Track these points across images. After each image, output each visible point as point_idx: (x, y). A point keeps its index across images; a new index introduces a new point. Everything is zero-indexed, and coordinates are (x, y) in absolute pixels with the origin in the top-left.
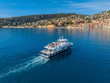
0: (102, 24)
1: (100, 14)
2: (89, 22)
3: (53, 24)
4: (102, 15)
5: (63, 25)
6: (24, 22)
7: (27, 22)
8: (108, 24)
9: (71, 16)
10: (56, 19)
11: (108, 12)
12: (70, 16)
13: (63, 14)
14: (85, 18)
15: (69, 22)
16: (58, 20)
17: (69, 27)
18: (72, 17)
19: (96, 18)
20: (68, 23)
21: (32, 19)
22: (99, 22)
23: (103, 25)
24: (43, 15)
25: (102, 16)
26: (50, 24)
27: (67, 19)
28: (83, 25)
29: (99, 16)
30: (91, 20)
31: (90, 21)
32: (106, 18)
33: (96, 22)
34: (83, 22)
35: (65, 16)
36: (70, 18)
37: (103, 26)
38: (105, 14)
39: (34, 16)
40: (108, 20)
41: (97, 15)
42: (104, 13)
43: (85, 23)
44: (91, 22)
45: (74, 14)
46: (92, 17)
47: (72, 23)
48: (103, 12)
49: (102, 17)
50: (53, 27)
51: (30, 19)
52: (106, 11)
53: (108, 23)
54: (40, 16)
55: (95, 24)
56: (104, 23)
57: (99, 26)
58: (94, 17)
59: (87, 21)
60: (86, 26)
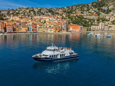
1: (16, 10)
2: (2, 19)
4: (21, 12)
25: (22, 13)
29: (17, 12)
30: (5, 16)
31: (4, 18)
49: (23, 14)
55: (18, 24)
57: (28, 28)
58: (9, 12)
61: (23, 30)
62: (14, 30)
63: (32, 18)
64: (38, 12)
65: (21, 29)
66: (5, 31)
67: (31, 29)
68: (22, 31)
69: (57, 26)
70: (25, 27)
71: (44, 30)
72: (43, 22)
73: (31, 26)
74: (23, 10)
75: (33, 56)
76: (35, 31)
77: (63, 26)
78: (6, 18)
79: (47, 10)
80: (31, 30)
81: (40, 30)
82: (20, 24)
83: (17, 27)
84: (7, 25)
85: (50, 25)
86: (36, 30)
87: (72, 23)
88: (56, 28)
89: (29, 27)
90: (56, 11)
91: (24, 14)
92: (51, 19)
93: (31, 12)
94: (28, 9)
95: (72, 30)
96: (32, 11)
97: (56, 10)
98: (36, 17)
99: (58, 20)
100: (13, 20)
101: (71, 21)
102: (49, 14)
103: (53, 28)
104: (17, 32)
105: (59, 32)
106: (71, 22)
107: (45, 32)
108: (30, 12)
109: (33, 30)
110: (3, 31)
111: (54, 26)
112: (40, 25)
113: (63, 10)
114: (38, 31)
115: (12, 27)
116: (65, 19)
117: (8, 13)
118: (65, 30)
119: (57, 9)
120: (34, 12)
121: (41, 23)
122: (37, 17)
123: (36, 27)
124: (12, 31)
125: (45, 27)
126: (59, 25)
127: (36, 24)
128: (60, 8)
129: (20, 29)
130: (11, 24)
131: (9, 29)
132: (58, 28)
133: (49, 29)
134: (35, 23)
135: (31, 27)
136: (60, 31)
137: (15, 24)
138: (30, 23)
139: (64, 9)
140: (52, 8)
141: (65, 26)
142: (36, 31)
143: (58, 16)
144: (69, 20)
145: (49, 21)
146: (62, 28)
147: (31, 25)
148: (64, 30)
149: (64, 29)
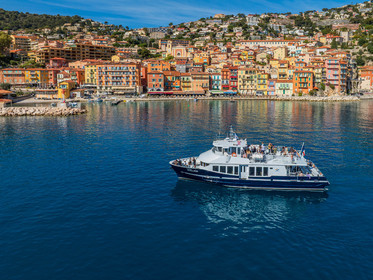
1: (192, 25)
2: (146, 55)
4: (205, 30)
11: (223, 20)
19: (180, 37)
25: (207, 34)
29: (194, 30)
30: (157, 47)
31: (153, 51)
33: (189, 55)
37: (239, 85)
38: (216, 26)
42: (207, 22)
43: (115, 58)
44: (158, 55)
46: (161, 35)
48: (203, 20)
49: (208, 37)
55: (181, 68)
57: (211, 81)
58: (171, 33)
59: (135, 49)
60: (117, 80)
61: (196, 86)
62: (168, 85)
63: (229, 50)
64: (256, 28)
65: (189, 84)
66: (145, 91)
67: (220, 82)
68: (191, 89)
69: (305, 73)
70: (202, 78)
71: (262, 88)
72: (265, 61)
73: (219, 74)
74: (211, 25)
75: (171, 163)
76: (230, 91)
77: (329, 75)
78: (158, 51)
79: (291, 18)
80: (220, 87)
81: (247, 89)
82: (187, 70)
83: (178, 78)
84: (149, 71)
85: (282, 71)
86: (235, 88)
87: (370, 63)
88: (303, 81)
89: (213, 77)
90: (324, 21)
91: (214, 36)
92: (292, 48)
93: (236, 30)
95: (368, 88)
96: (240, 25)
97: (322, 18)
98: (242, 46)
99: (318, 51)
100: (170, 58)
101: (368, 55)
102: (297, 32)
103: (291, 80)
104: (175, 92)
105: (311, 94)
106: (369, 58)
107: (265, 93)
108: (231, 31)
109: (225, 87)
110: (139, 89)
111: (296, 73)
112: (247, 72)
113: (351, 15)
114: (241, 92)
115: (163, 78)
116: (344, 46)
117: (167, 38)
118: (337, 89)
119: (327, 15)
120: (246, 28)
121: (258, 63)
122: (248, 44)
123: (235, 78)
124: (162, 90)
125: (266, 76)
126: (316, 71)
127: (234, 69)
128: (338, 11)
129: (186, 84)
130: (160, 69)
131: (154, 83)
132: (311, 82)
133: (278, 85)
134: (235, 63)
135: (220, 77)
136: (318, 93)
137: (172, 69)
138: (218, 66)
139: (356, 11)
140: (308, 12)
141: (336, 72)
142: (236, 92)
143: (323, 40)
144: (361, 52)
145: (287, 55)
146: (324, 79)
147: (219, 71)
148: (333, 88)
149: (335, 83)
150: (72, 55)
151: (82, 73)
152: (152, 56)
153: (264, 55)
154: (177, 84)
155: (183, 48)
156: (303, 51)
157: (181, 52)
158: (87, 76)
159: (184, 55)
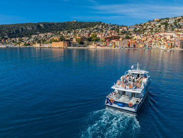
0: (151, 42)
1: (145, 24)
2: (128, 38)
3: (62, 41)
4: (149, 27)
5: (82, 43)
6: (7, 37)
7: (12, 37)
8: (160, 42)
9: (95, 27)
10: (69, 32)
11: (158, 22)
12: (93, 27)
13: (81, 23)
14: (121, 30)
15: (91, 38)
16: (71, 34)
17: (92, 47)
18: (96, 29)
19: (139, 30)
20: (90, 40)
21: (22, 31)
22: (145, 38)
23: (153, 43)
24: (44, 24)
26: (56, 41)
27: (88, 31)
28: (117, 43)
29: (145, 27)
30: (131, 34)
31: (130, 37)
32: (156, 32)
33: (141, 38)
34: (117, 38)
35: (85, 27)
36: (94, 29)
37: (152, 46)
38: (154, 25)
39: (26, 24)
40: (159, 34)
41: (140, 25)
42: (151, 23)
43: (121, 39)
44: (131, 38)
45: (100, 23)
47: (98, 40)
48: (149, 22)
49: (150, 30)
50: (62, 47)
51: (17, 31)
52: (155, 20)
53: (160, 40)
54: (38, 26)
56: (153, 40)
57: (145, 45)
58: (136, 29)
59: (125, 36)
60: (124, 44)
61: (141, 46)
66: (129, 47)
69: (169, 43)
70: (143, 44)
71: (158, 47)
82: (139, 42)
85: (164, 42)
88: (168, 45)
91: (152, 29)
93: (162, 26)
94: (160, 20)
96: (164, 24)
100: (135, 39)
104: (136, 47)
108: (160, 26)
109: (148, 46)
111: (167, 43)
115: (133, 44)
117: (134, 30)
124: (133, 47)
125: (159, 44)
126: (173, 42)
129: (139, 46)
130: (133, 42)
131: (131, 45)
132: (171, 45)
133: (162, 46)
135: (148, 44)
137: (136, 42)
146: (175, 45)
147: (148, 42)
149: (178, 45)
150: (110, 39)
151: (115, 43)
152: (130, 38)
153: (163, 38)
154: (137, 45)
155: (139, 36)
156: (176, 36)
157: (138, 37)
158: (116, 44)
159: (139, 38)
